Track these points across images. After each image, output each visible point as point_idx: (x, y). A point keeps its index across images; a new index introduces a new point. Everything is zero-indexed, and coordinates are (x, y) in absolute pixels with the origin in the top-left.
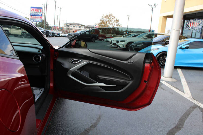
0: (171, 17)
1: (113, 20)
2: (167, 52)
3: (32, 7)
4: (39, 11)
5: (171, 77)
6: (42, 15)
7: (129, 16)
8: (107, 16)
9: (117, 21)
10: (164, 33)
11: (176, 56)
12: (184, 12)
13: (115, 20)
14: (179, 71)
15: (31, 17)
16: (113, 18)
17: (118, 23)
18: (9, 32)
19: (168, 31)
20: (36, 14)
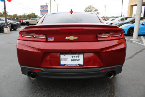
0: (136, 5)
1: (94, 10)
2: (134, 27)
3: (41, 6)
4: (46, 8)
5: (137, 39)
6: (48, 10)
7: (105, 6)
8: (89, 7)
9: (96, 10)
10: (132, 16)
11: (140, 29)
12: (143, 2)
13: (95, 9)
14: (142, 37)
15: (41, 12)
16: (93, 8)
17: (97, 11)
18: (29, 23)
19: (134, 15)
20: (44, 10)
